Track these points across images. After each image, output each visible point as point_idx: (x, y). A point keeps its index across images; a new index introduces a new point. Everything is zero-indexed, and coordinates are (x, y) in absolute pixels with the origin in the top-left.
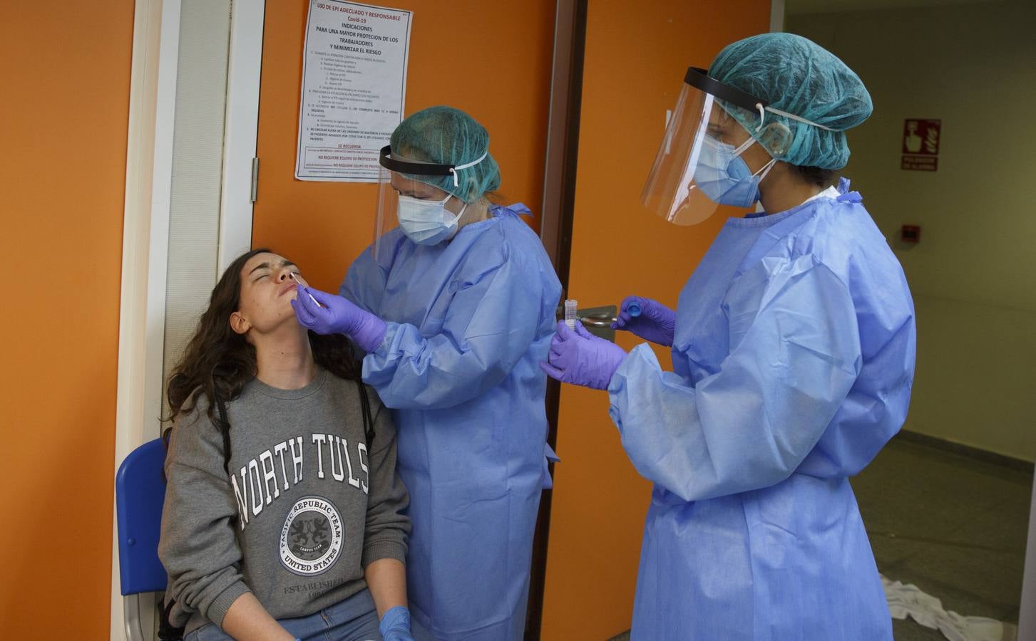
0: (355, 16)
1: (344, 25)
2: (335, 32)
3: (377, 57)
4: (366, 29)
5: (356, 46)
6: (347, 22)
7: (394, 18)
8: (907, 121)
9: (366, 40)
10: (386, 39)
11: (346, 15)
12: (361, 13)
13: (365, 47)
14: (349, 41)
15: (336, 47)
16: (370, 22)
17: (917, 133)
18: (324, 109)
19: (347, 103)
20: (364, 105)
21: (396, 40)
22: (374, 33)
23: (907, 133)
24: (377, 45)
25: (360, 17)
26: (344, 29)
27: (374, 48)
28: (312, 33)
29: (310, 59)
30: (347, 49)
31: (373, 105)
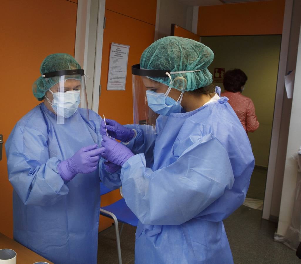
0: (118, 47)
1: (116, 50)
2: (115, 52)
3: (122, 58)
4: (120, 50)
5: (118, 55)
6: (117, 49)
7: (125, 48)
8: (215, 69)
9: (120, 53)
10: (124, 53)
11: (117, 47)
12: (119, 46)
13: (120, 55)
14: (117, 54)
15: (115, 56)
16: (121, 49)
17: (218, 72)
18: (113, 72)
19: (117, 70)
20: (119, 70)
21: (125, 53)
22: (121, 52)
23: (215, 72)
24: (122, 55)
25: (119, 47)
26: (117, 51)
27: (121, 55)
28: (111, 52)
29: (111, 59)
30: (116, 56)
31: (121, 70)
